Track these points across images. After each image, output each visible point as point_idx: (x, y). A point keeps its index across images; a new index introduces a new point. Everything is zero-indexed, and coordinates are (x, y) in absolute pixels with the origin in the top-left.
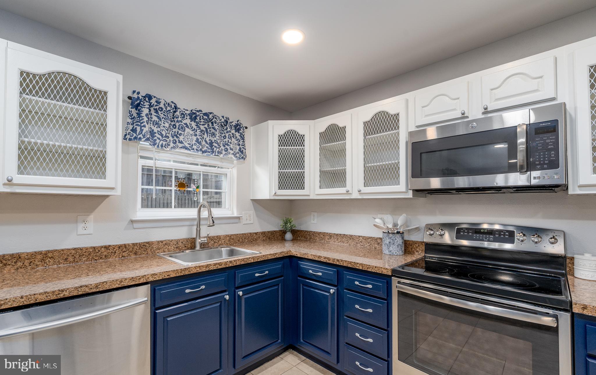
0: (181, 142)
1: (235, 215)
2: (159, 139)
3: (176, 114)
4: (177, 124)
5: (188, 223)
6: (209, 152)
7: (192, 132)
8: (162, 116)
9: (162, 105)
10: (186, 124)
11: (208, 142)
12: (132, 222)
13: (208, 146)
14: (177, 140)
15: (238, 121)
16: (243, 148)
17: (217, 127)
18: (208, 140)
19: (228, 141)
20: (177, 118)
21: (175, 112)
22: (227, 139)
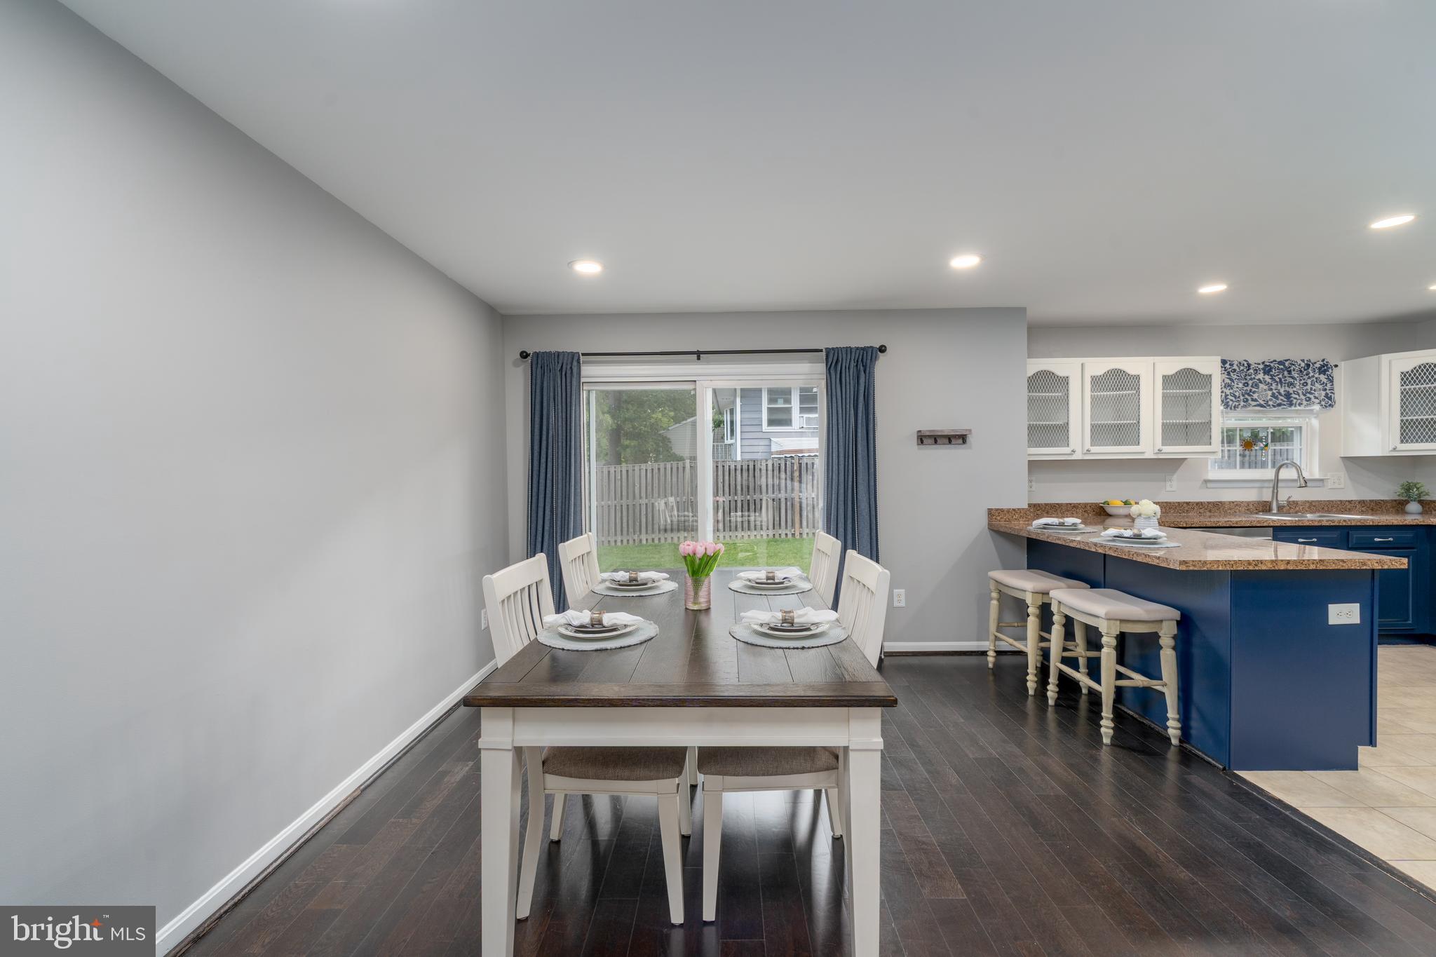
0: (1256, 400)
1: (1317, 476)
2: (1232, 400)
3: (1249, 372)
4: (1250, 382)
5: (1258, 485)
6: (1284, 405)
7: (1266, 387)
8: (1236, 377)
9: (1235, 367)
10: (1259, 380)
11: (1283, 393)
12: (1206, 481)
13: (1283, 398)
14: (1249, 398)
15: (1323, 360)
16: (1332, 393)
17: (1296, 375)
18: (1282, 391)
19: (1311, 389)
20: (1249, 376)
21: (1248, 370)
22: (1309, 387)
